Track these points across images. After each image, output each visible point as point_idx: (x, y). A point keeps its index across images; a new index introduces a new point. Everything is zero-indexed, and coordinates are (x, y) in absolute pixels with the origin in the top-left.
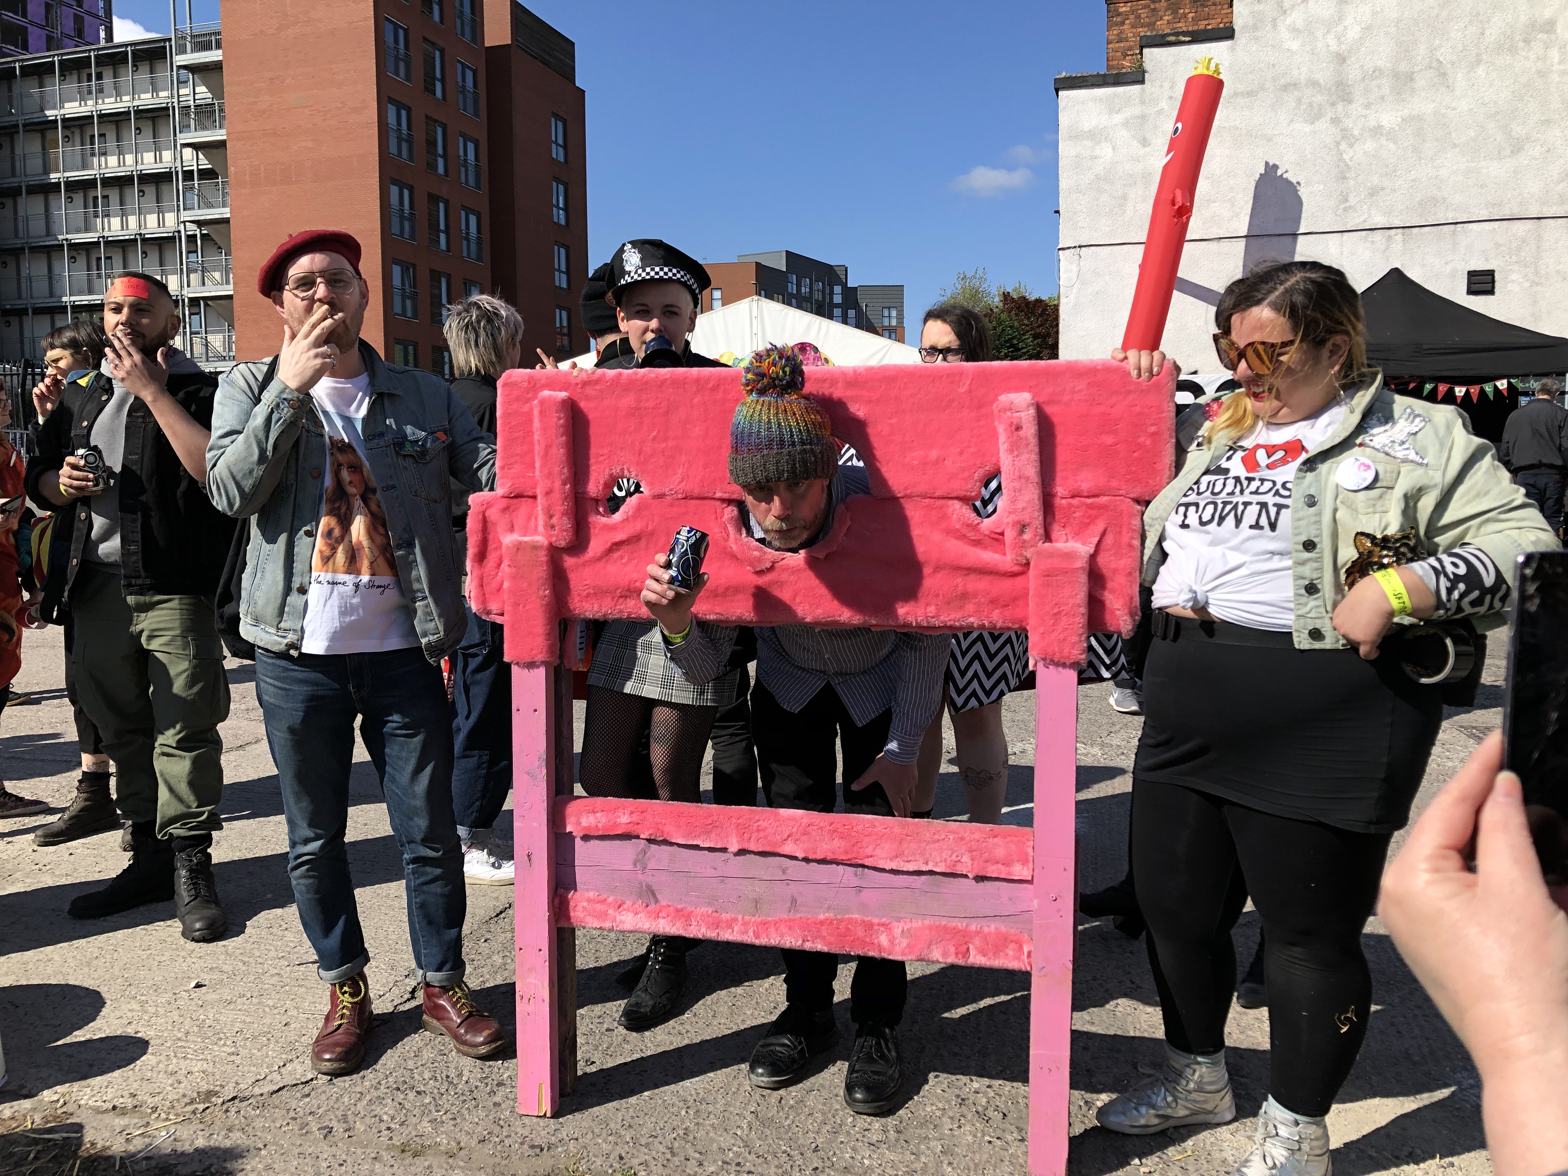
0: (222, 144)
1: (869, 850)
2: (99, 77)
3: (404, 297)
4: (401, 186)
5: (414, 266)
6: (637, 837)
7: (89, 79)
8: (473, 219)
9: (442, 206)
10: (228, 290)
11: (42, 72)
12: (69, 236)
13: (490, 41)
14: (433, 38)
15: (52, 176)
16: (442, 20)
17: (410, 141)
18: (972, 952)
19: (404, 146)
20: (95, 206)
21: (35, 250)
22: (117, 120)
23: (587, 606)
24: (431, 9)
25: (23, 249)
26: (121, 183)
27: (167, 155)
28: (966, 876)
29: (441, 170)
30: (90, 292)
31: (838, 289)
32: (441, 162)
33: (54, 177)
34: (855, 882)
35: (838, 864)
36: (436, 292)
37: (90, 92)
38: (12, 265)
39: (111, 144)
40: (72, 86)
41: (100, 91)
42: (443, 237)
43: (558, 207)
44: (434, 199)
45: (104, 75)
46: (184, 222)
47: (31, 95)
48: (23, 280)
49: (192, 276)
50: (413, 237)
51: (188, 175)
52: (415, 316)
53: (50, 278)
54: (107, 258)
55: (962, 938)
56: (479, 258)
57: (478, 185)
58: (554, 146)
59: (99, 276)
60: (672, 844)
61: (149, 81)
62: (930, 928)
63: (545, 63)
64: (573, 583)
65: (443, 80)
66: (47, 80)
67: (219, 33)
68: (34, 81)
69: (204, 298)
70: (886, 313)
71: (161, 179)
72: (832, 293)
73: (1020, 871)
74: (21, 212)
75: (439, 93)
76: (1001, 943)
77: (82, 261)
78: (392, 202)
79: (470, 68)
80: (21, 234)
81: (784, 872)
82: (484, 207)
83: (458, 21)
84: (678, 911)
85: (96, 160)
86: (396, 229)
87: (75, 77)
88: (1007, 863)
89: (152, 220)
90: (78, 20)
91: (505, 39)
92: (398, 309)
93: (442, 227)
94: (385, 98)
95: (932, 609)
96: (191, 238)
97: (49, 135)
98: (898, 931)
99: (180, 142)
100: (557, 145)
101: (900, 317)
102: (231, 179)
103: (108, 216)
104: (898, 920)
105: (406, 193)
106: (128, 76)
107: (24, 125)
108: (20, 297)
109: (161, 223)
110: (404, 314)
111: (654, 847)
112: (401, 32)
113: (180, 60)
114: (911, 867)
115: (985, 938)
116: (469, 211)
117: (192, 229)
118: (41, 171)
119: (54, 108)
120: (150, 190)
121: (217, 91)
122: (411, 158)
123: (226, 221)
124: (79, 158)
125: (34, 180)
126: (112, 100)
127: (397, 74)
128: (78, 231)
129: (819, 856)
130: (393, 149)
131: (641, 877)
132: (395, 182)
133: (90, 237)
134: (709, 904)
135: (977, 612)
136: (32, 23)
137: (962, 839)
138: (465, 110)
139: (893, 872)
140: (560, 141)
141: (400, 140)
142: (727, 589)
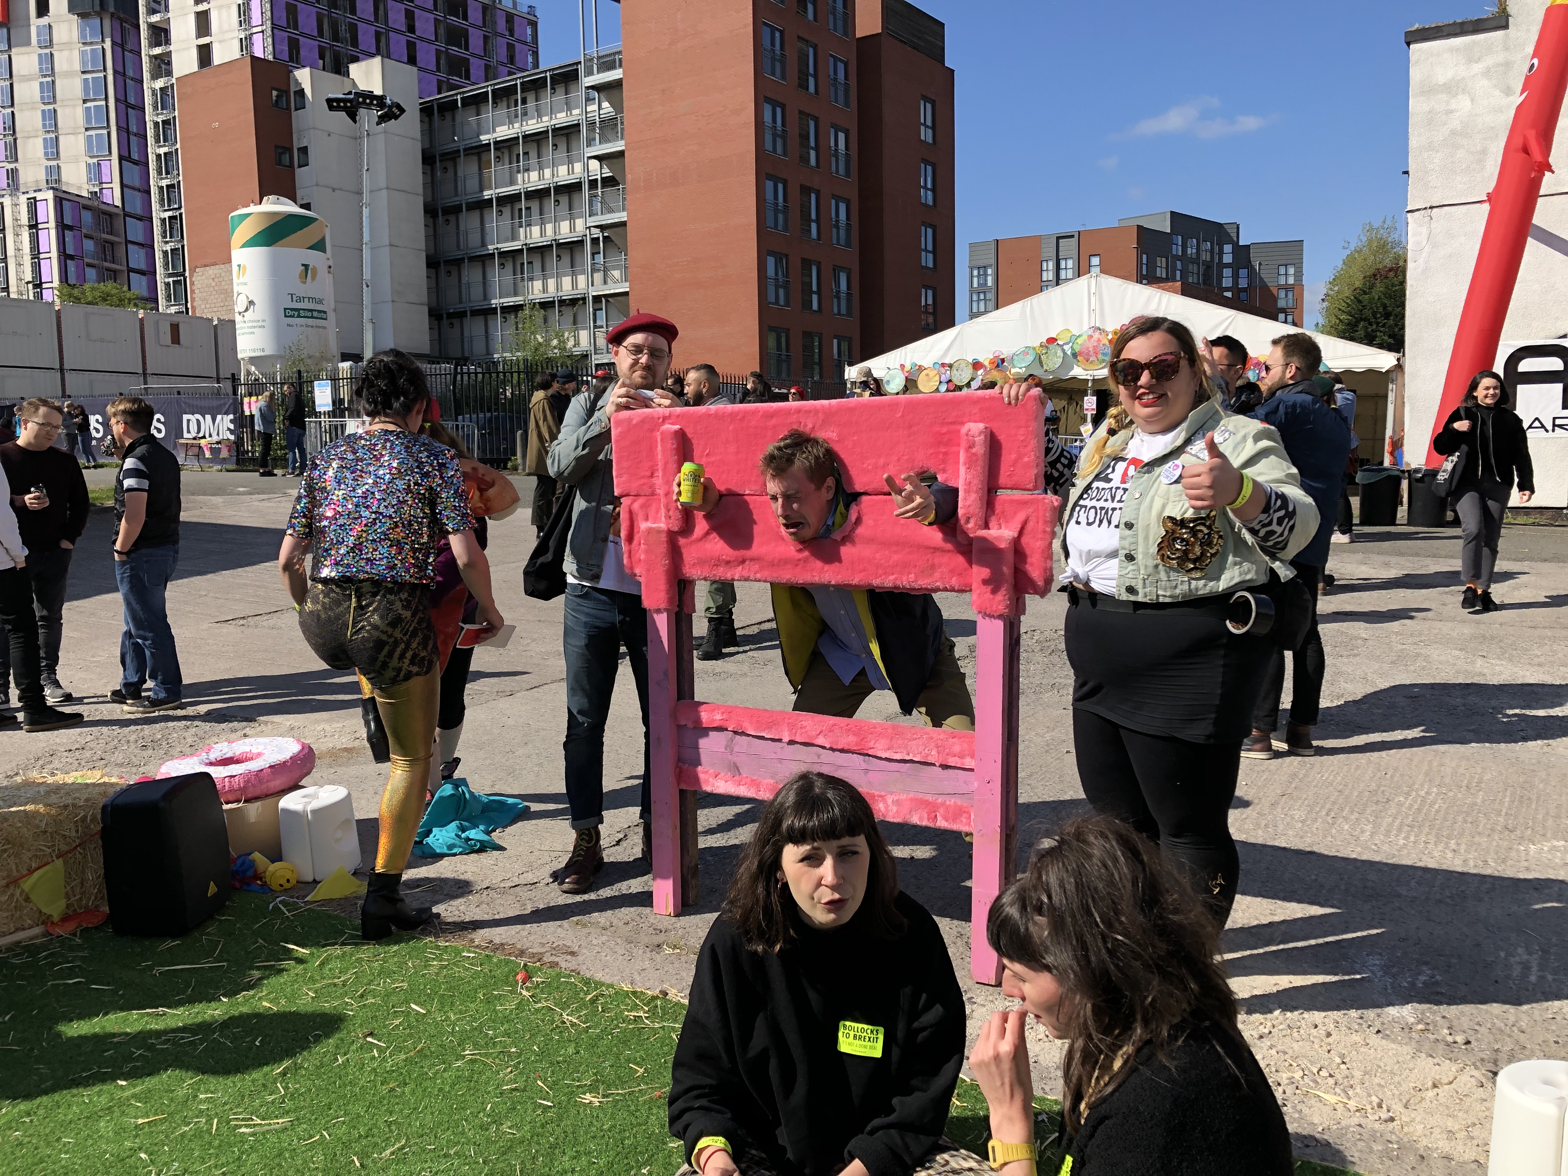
0: (621, 154)
1: (871, 744)
2: (524, 102)
3: (777, 287)
4: (776, 179)
5: (787, 256)
6: (726, 730)
7: (516, 105)
8: (842, 207)
9: (813, 196)
10: (623, 288)
11: (477, 102)
12: (499, 246)
13: (861, 31)
14: (806, 37)
15: (485, 193)
16: (815, 19)
17: (784, 136)
18: (939, 818)
19: (779, 142)
20: (520, 217)
21: (472, 259)
22: (537, 139)
23: (694, 571)
24: (806, 8)
25: (463, 259)
26: (540, 195)
27: (578, 167)
28: (934, 765)
29: (813, 161)
30: (516, 294)
31: (1228, 248)
32: (813, 154)
33: (487, 194)
34: (864, 766)
35: (853, 753)
36: (807, 279)
37: (516, 116)
38: (455, 274)
39: (533, 161)
40: (502, 112)
41: (525, 114)
42: (814, 226)
43: (925, 187)
44: (806, 190)
45: (528, 100)
46: (589, 228)
47: (469, 123)
48: (463, 286)
49: (596, 275)
50: (786, 228)
51: (593, 184)
52: (787, 304)
53: (484, 283)
54: (529, 263)
55: (932, 809)
56: (848, 244)
57: (848, 174)
58: (922, 128)
59: (523, 279)
60: (749, 735)
61: (564, 101)
62: (912, 800)
63: (915, 47)
64: (685, 556)
65: (816, 76)
66: (483, 108)
67: (619, 53)
68: (472, 109)
69: (605, 296)
70: (1282, 270)
71: (573, 189)
72: (1221, 253)
73: (969, 763)
74: (462, 227)
75: (812, 88)
76: (959, 813)
77: (509, 267)
78: (767, 197)
79: (841, 61)
80: (462, 247)
81: (819, 756)
82: (853, 193)
83: (831, 18)
84: (753, 781)
85: (520, 176)
86: (770, 222)
87: (505, 103)
88: (962, 757)
89: (565, 226)
90: (510, 47)
91: (875, 27)
92: (771, 298)
93: (813, 217)
94: (762, 97)
95: (912, 576)
96: (595, 241)
97: (484, 157)
98: (890, 801)
99: (587, 155)
100: (926, 126)
101: (1299, 275)
102: (628, 185)
103: (530, 225)
104: (892, 793)
105: (780, 186)
106: (547, 98)
107: (465, 150)
108: (461, 302)
109: (572, 228)
110: (777, 302)
111: (738, 737)
112: (777, 34)
113: (589, 81)
114: (898, 757)
115: (947, 808)
116: (838, 199)
117: (596, 233)
118: (477, 189)
119: (489, 133)
120: (564, 199)
121: (618, 106)
122: (785, 154)
123: (623, 224)
124: (507, 175)
125: (472, 198)
126: (535, 121)
127: (773, 74)
128: (506, 241)
129: (840, 747)
130: (769, 146)
131: (730, 757)
132: (770, 177)
133: (515, 245)
134: (773, 778)
135: (942, 578)
136: (473, 55)
137: (932, 738)
138: (836, 101)
139: (887, 759)
140: (929, 123)
141: (775, 136)
142: (780, 560)
